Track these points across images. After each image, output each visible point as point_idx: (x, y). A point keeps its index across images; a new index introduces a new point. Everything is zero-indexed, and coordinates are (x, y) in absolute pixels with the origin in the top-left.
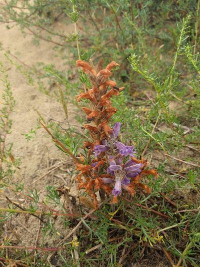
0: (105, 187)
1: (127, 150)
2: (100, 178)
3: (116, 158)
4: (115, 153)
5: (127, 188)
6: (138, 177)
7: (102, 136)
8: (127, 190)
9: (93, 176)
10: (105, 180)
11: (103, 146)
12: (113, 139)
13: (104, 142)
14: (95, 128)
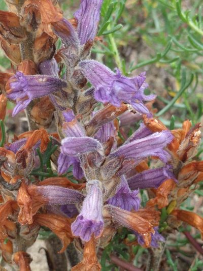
0: (56, 223)
1: (118, 87)
2: (32, 187)
3: (94, 123)
4: (85, 103)
5: (127, 218)
6: (167, 184)
7: (38, 46)
8: (127, 225)
9: (12, 181)
10: (52, 192)
11: (41, 79)
12: (74, 52)
13: (48, 67)
14: (10, 15)
